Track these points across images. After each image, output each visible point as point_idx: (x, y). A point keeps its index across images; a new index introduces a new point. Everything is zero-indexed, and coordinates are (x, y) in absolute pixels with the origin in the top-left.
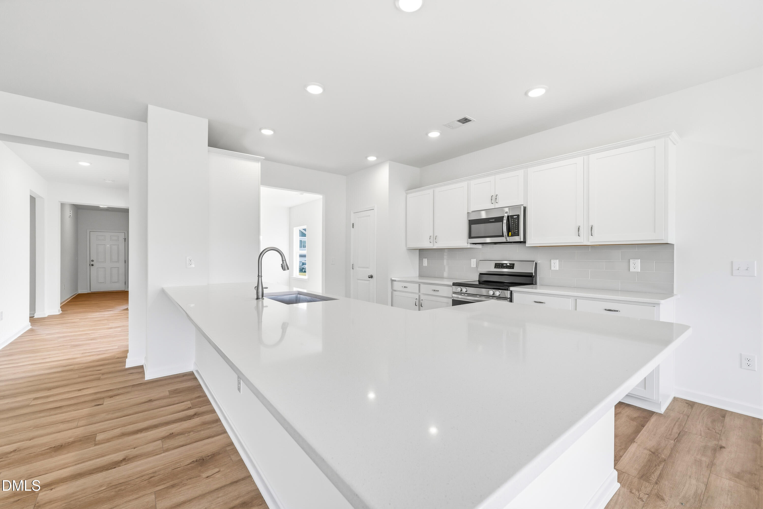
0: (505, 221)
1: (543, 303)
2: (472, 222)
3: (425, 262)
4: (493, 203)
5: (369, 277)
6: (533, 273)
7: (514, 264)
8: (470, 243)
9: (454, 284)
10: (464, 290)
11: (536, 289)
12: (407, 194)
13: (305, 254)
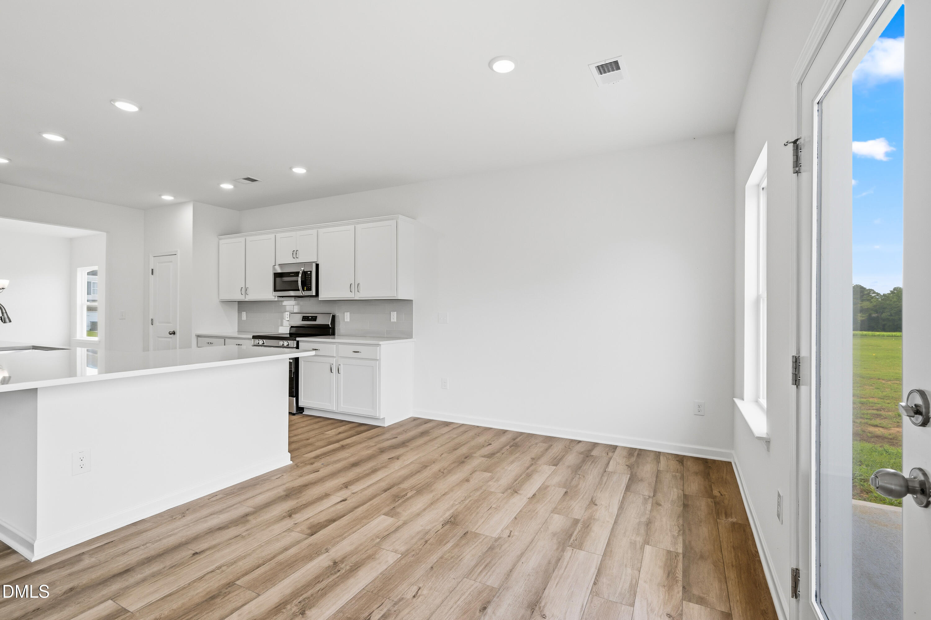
0: (300, 275)
1: (318, 350)
2: (277, 276)
3: (244, 315)
4: (294, 258)
5: (170, 334)
6: (329, 325)
7: (316, 317)
8: (277, 296)
9: (254, 337)
10: (261, 342)
11: (334, 339)
12: (220, 239)
13: (97, 306)
